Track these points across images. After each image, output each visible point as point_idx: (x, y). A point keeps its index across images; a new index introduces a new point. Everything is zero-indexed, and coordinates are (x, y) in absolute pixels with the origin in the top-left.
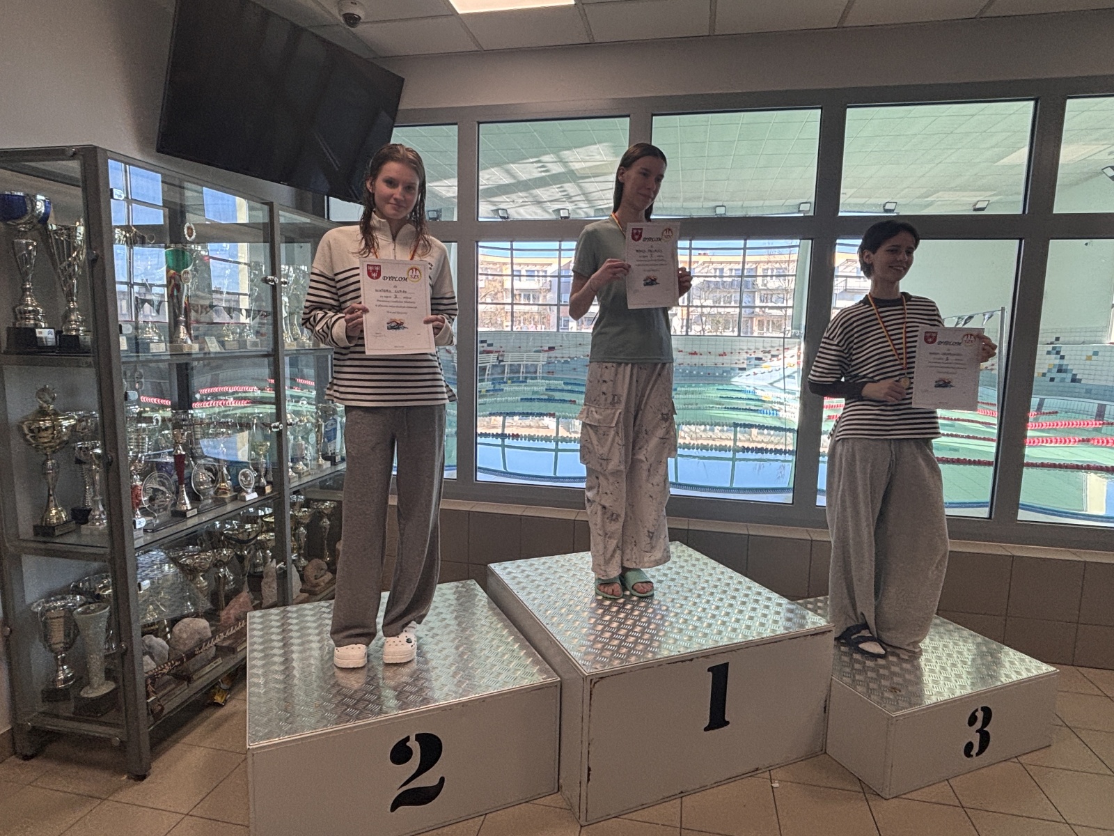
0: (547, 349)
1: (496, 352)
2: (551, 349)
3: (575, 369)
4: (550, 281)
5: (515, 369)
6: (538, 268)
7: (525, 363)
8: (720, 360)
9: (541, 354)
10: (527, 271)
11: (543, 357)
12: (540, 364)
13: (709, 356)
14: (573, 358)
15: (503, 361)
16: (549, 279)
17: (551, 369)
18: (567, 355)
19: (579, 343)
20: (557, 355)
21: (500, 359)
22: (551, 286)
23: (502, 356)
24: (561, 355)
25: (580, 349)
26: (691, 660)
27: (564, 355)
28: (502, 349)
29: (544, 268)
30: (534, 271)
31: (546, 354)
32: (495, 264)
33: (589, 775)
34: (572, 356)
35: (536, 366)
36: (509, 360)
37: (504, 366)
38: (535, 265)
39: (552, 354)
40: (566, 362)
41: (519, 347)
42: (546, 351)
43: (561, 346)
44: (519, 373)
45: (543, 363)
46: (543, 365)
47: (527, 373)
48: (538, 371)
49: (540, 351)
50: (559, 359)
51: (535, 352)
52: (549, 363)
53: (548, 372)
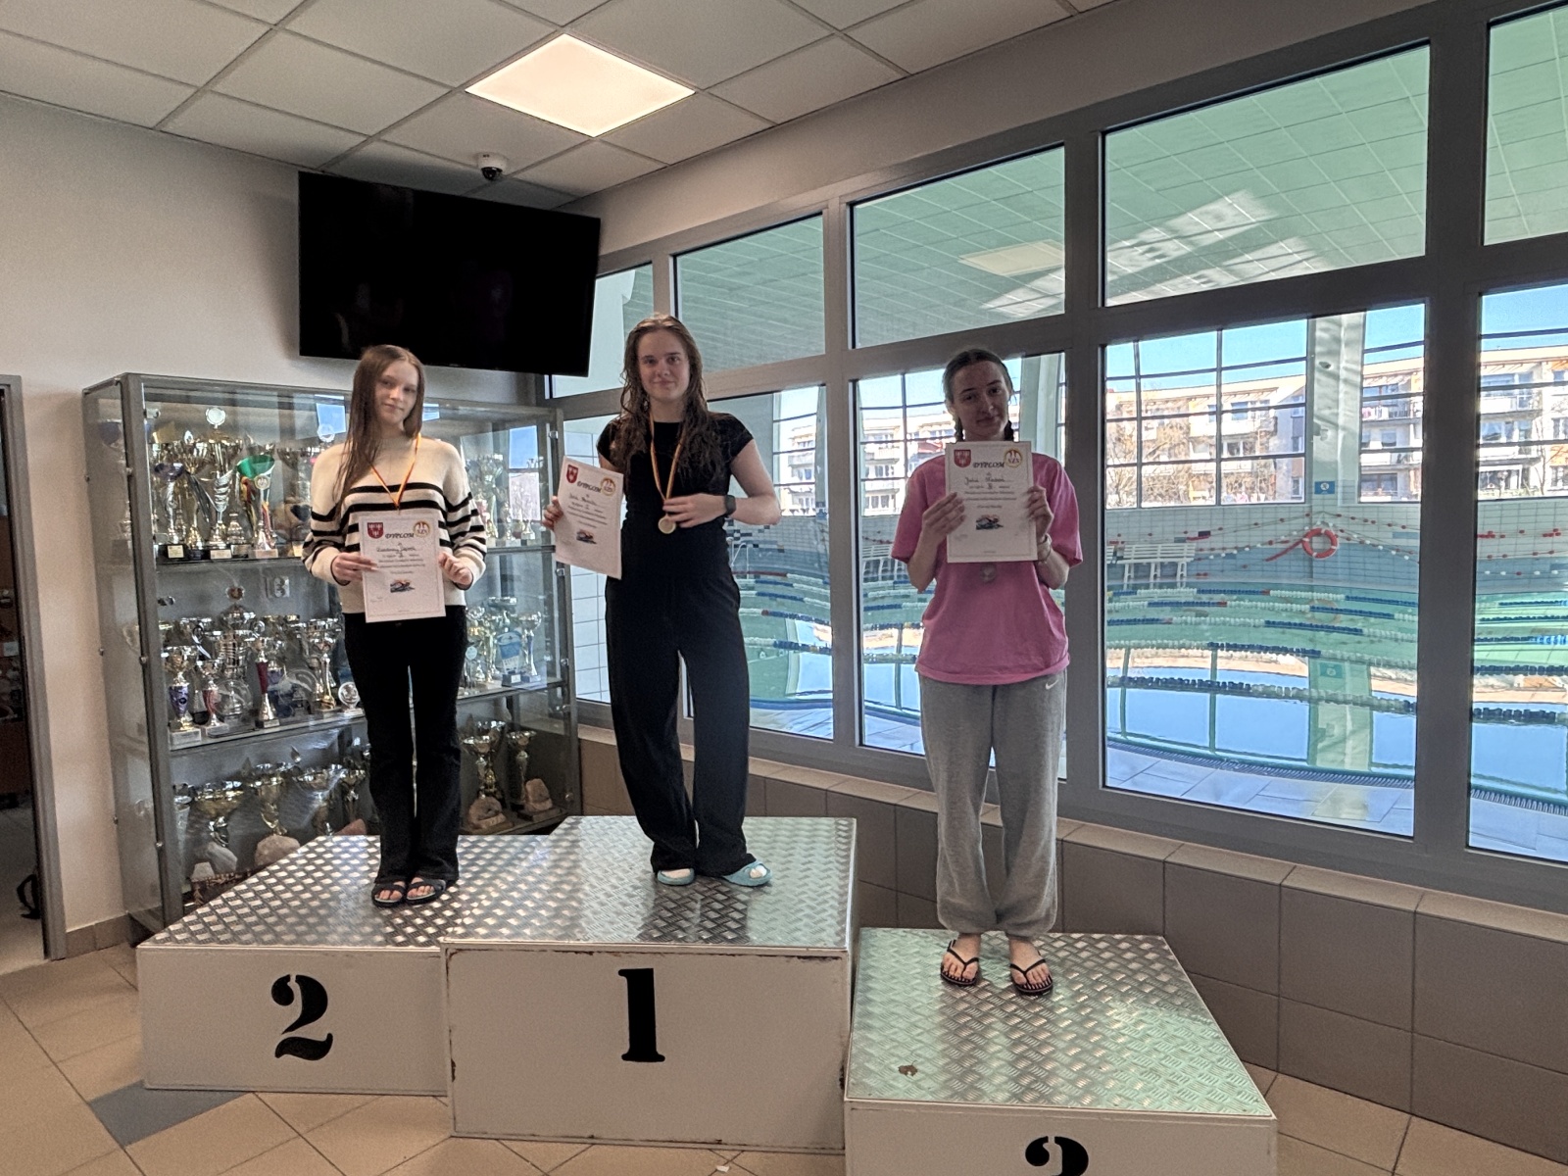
0: (1197, 535)
2: (1204, 535)
3: (1245, 567)
4: (1276, 418)
5: (1141, 570)
6: (1252, 397)
7: (1159, 560)
8: (1544, 546)
9: (1186, 546)
10: (1233, 404)
11: (1189, 550)
12: (1183, 561)
13: (1522, 540)
14: (1243, 549)
15: (1121, 558)
16: (1272, 413)
17: (1203, 567)
18: (1233, 545)
19: (1253, 522)
20: (1214, 545)
21: (1119, 554)
22: (1276, 424)
23: (1122, 549)
24: (1220, 545)
25: (1256, 532)
26: (591, 953)
27: (1226, 545)
28: (1120, 539)
29: (1263, 397)
30: (1246, 403)
31: (1194, 544)
32: (1175, 400)
33: (453, 1071)
34: (1240, 545)
35: (1175, 565)
37: (1123, 566)
38: (1248, 393)
39: (1205, 543)
40: (1230, 556)
41: (1150, 535)
42: (1195, 539)
43: (1220, 529)
44: (1148, 576)
45: (1189, 560)
46: (1188, 564)
47: (1162, 576)
48: (1179, 573)
49: (1183, 541)
50: (1216, 552)
51: (1179, 540)
52: (1199, 559)
53: (1198, 575)
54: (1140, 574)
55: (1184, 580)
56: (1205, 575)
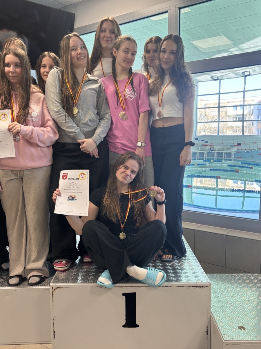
0: (237, 144)
1: (209, 145)
2: (239, 144)
3: (253, 156)
5: (220, 154)
7: (225, 152)
9: (234, 147)
11: (235, 149)
12: (233, 153)
14: (252, 150)
15: (213, 150)
17: (239, 155)
18: (249, 149)
19: (254, 141)
20: (242, 148)
21: (212, 149)
23: (213, 148)
24: (244, 148)
25: (255, 145)
27: (246, 148)
28: (212, 144)
33: (54, 335)
35: (230, 154)
36: (216, 150)
37: (214, 153)
39: (239, 147)
40: (248, 152)
41: (222, 143)
42: (237, 146)
43: (244, 143)
44: (222, 157)
45: (235, 152)
46: (235, 154)
47: (226, 157)
48: (232, 156)
49: (233, 146)
50: (243, 150)
51: (231, 146)
52: (238, 152)
53: (238, 157)
54: (219, 156)
55: (234, 159)
56: (240, 158)
